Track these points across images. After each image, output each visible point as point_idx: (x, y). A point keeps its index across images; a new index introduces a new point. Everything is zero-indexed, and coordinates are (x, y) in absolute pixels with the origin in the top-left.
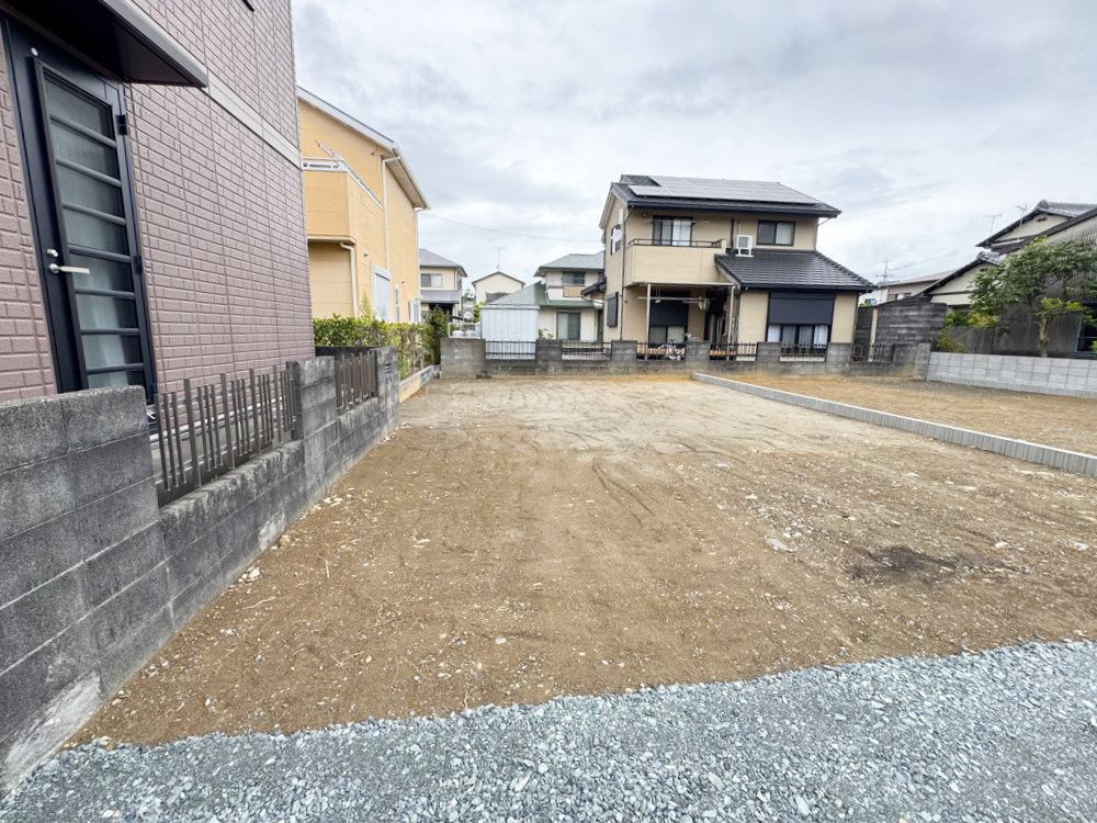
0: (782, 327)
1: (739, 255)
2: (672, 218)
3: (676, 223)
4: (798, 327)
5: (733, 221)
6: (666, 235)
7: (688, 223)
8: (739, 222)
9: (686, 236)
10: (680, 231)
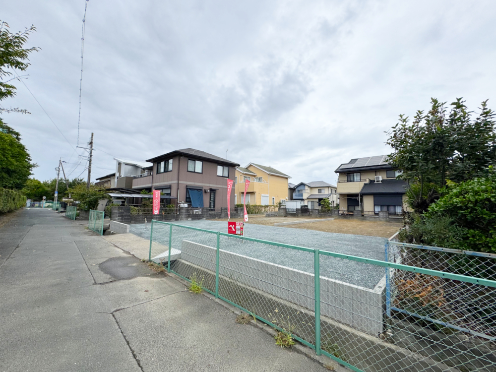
0: (382, 206)
1: (376, 182)
2: (353, 173)
3: (355, 174)
4: (388, 206)
5: (376, 172)
6: (352, 179)
7: (359, 174)
8: (378, 171)
9: (359, 178)
10: (357, 177)
